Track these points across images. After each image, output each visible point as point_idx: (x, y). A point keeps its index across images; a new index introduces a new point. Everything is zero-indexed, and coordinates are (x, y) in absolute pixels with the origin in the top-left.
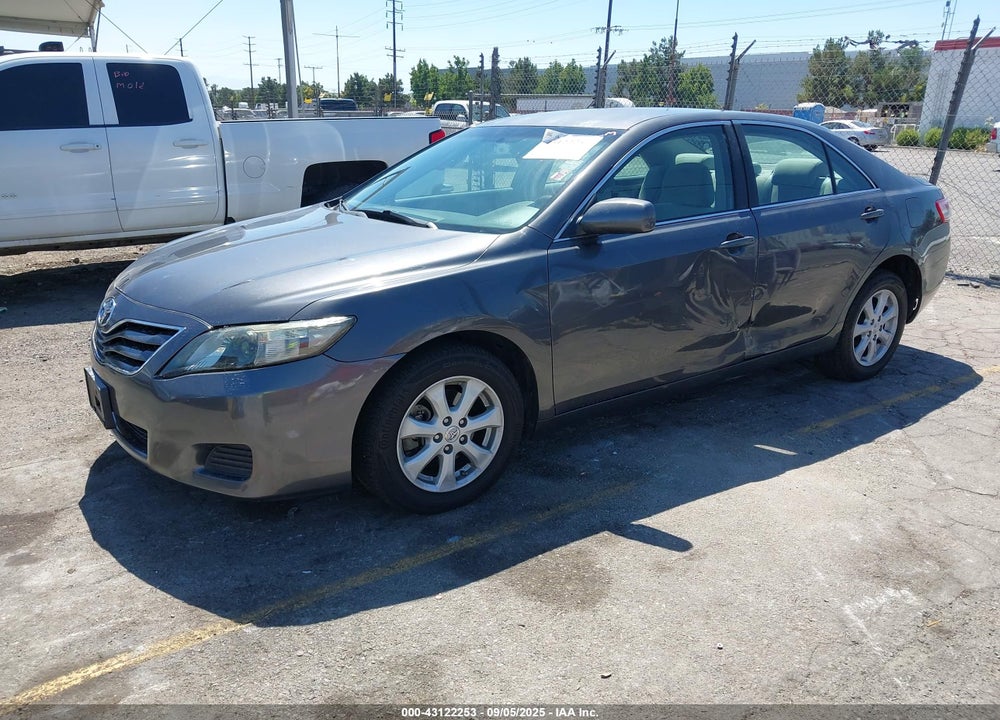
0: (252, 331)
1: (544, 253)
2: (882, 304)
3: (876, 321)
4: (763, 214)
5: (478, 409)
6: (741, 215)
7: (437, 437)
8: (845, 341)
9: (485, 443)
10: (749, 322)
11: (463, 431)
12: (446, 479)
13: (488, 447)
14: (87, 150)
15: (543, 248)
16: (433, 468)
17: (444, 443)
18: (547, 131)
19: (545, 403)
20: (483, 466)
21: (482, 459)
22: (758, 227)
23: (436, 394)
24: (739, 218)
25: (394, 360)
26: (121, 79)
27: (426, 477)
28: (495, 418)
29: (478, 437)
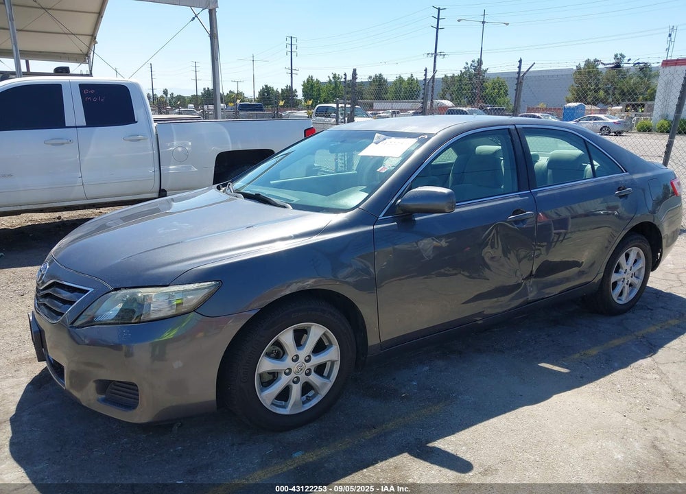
0: (142, 293)
1: (371, 228)
2: (632, 257)
3: (628, 270)
4: (539, 195)
5: (320, 347)
7: (287, 371)
8: (604, 286)
9: (325, 373)
10: (531, 275)
11: (308, 365)
12: (295, 404)
13: (328, 377)
14: (63, 144)
15: (370, 225)
16: (284, 395)
17: (293, 375)
18: (377, 135)
19: (373, 340)
20: (324, 392)
21: (323, 386)
22: (537, 204)
23: (287, 337)
25: (253, 313)
26: (89, 95)
27: (278, 402)
28: (333, 354)
29: (320, 369)
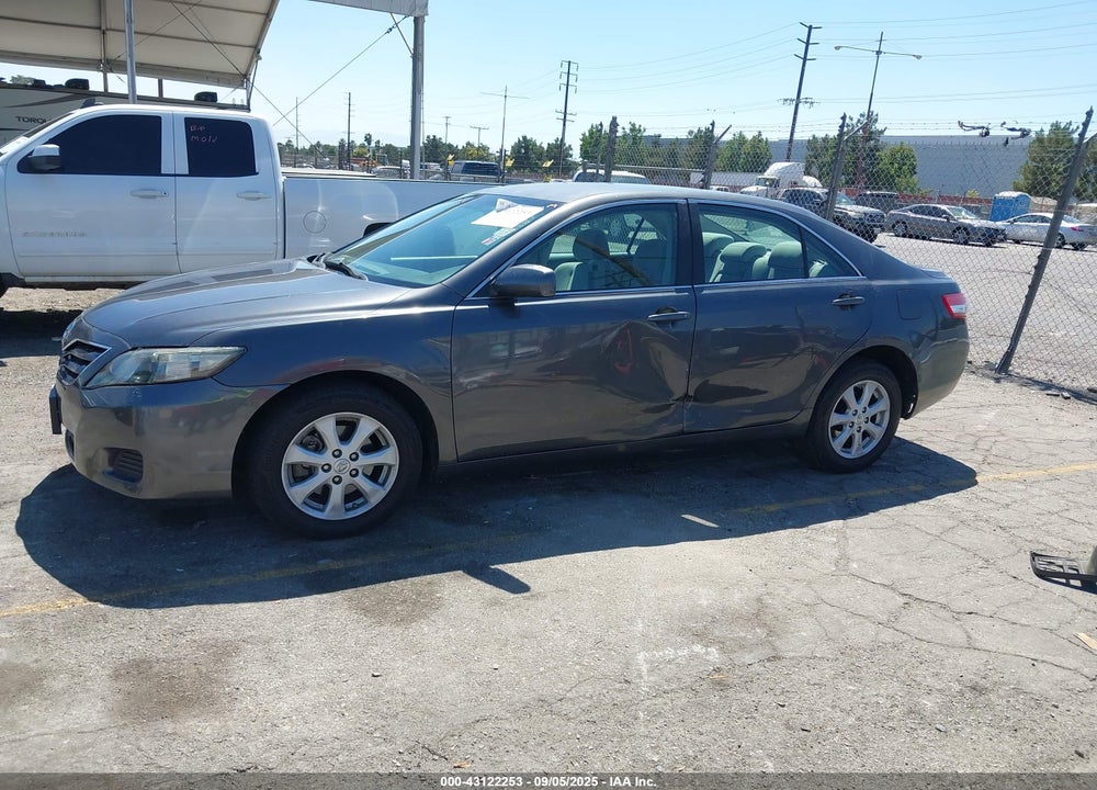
1: (452, 308)
2: (867, 394)
3: (860, 412)
4: (705, 292)
6: (677, 291)
7: (326, 467)
9: (380, 480)
10: (686, 397)
11: (354, 465)
12: (334, 508)
13: (383, 485)
14: (154, 197)
15: (451, 305)
16: (322, 496)
17: (332, 474)
18: (499, 200)
19: (447, 452)
20: (374, 501)
21: (376, 494)
22: (697, 304)
23: (326, 426)
24: (675, 294)
25: (279, 389)
26: (194, 133)
27: (312, 503)
28: (390, 456)
